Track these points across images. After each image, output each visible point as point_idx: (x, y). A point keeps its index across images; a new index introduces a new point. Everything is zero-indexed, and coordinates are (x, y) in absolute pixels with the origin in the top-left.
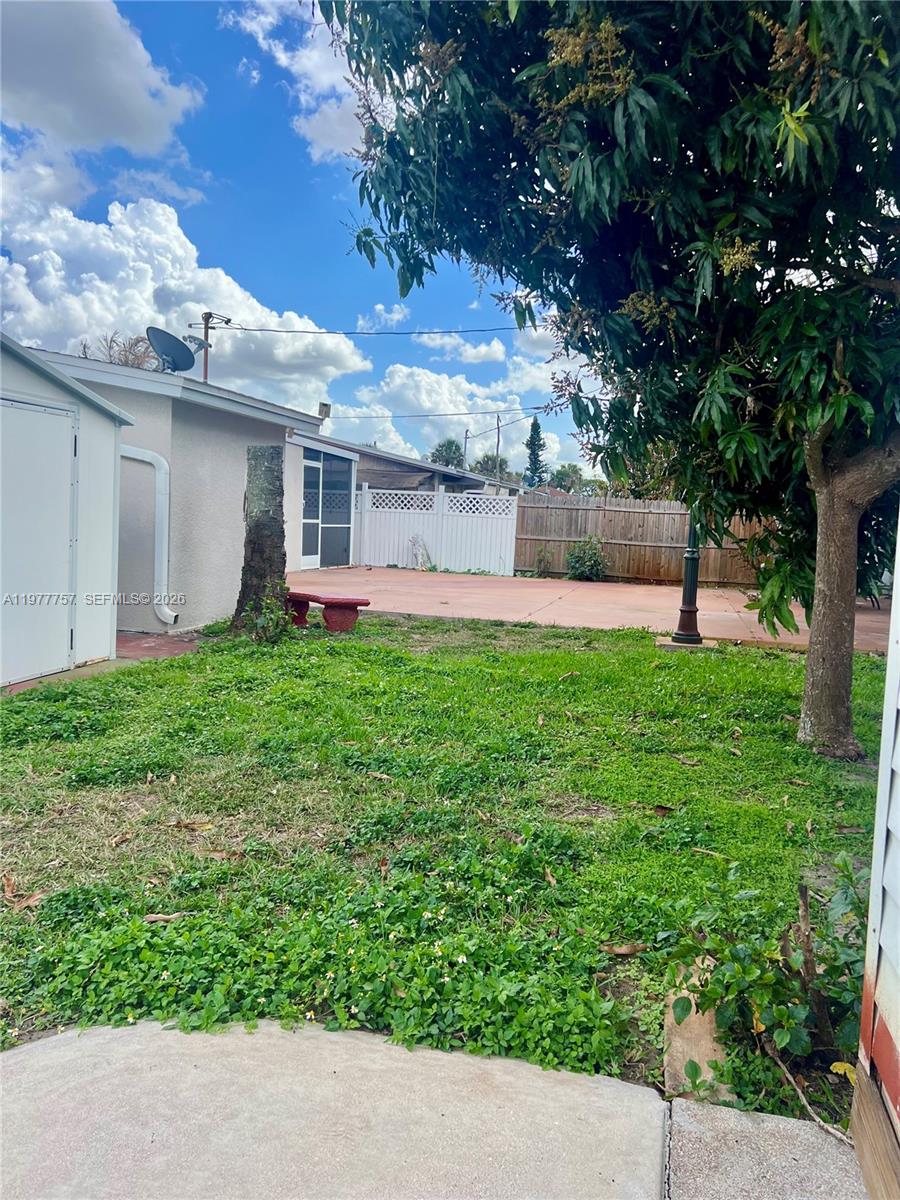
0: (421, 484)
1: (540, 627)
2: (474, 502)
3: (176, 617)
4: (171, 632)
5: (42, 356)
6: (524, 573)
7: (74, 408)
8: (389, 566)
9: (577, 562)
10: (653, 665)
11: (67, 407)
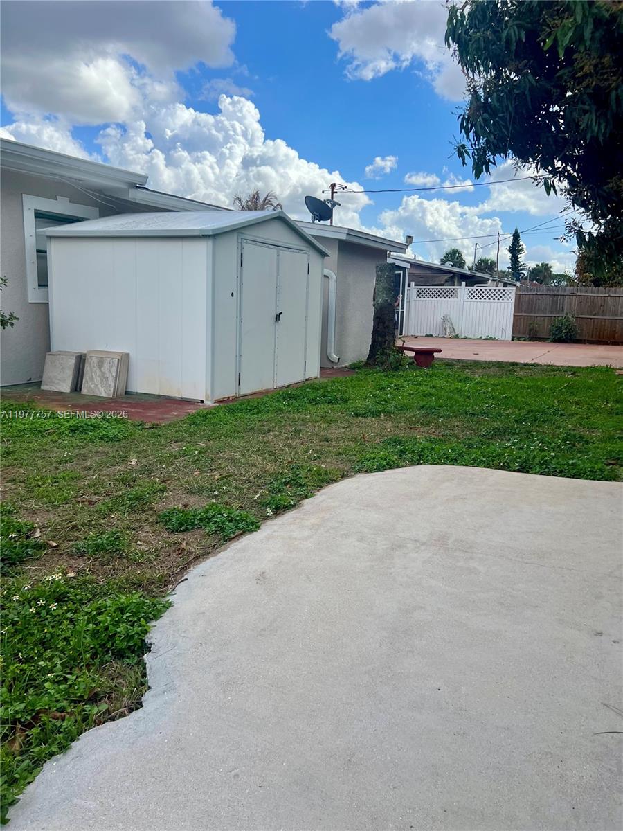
0: (446, 281)
1: (541, 365)
2: (481, 292)
3: (339, 359)
4: (335, 367)
5: (299, 224)
6: (519, 339)
7: (308, 249)
8: (427, 336)
9: (557, 330)
10: (615, 382)
11: (304, 248)
